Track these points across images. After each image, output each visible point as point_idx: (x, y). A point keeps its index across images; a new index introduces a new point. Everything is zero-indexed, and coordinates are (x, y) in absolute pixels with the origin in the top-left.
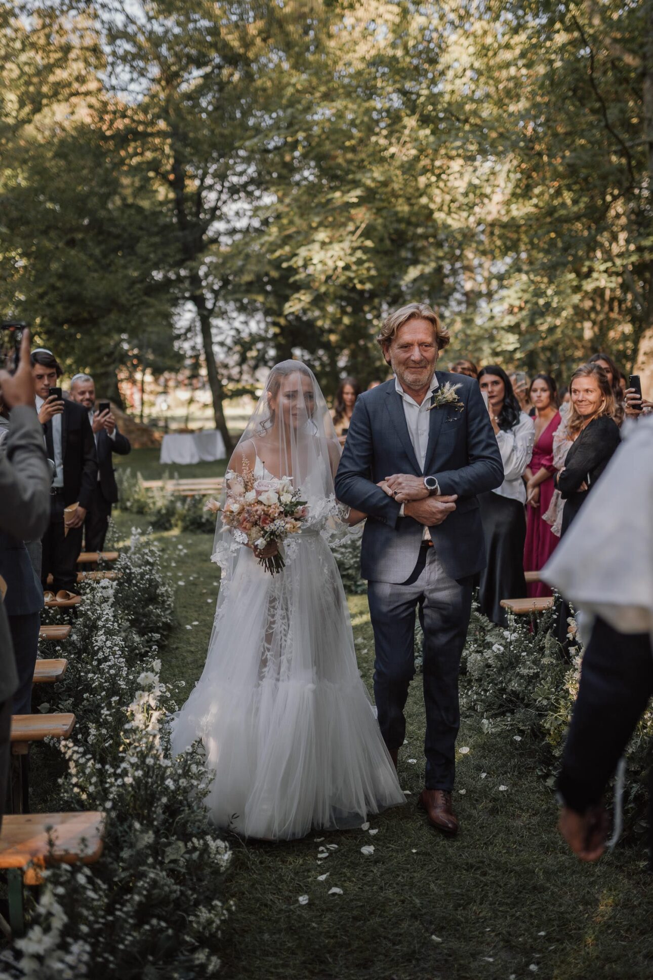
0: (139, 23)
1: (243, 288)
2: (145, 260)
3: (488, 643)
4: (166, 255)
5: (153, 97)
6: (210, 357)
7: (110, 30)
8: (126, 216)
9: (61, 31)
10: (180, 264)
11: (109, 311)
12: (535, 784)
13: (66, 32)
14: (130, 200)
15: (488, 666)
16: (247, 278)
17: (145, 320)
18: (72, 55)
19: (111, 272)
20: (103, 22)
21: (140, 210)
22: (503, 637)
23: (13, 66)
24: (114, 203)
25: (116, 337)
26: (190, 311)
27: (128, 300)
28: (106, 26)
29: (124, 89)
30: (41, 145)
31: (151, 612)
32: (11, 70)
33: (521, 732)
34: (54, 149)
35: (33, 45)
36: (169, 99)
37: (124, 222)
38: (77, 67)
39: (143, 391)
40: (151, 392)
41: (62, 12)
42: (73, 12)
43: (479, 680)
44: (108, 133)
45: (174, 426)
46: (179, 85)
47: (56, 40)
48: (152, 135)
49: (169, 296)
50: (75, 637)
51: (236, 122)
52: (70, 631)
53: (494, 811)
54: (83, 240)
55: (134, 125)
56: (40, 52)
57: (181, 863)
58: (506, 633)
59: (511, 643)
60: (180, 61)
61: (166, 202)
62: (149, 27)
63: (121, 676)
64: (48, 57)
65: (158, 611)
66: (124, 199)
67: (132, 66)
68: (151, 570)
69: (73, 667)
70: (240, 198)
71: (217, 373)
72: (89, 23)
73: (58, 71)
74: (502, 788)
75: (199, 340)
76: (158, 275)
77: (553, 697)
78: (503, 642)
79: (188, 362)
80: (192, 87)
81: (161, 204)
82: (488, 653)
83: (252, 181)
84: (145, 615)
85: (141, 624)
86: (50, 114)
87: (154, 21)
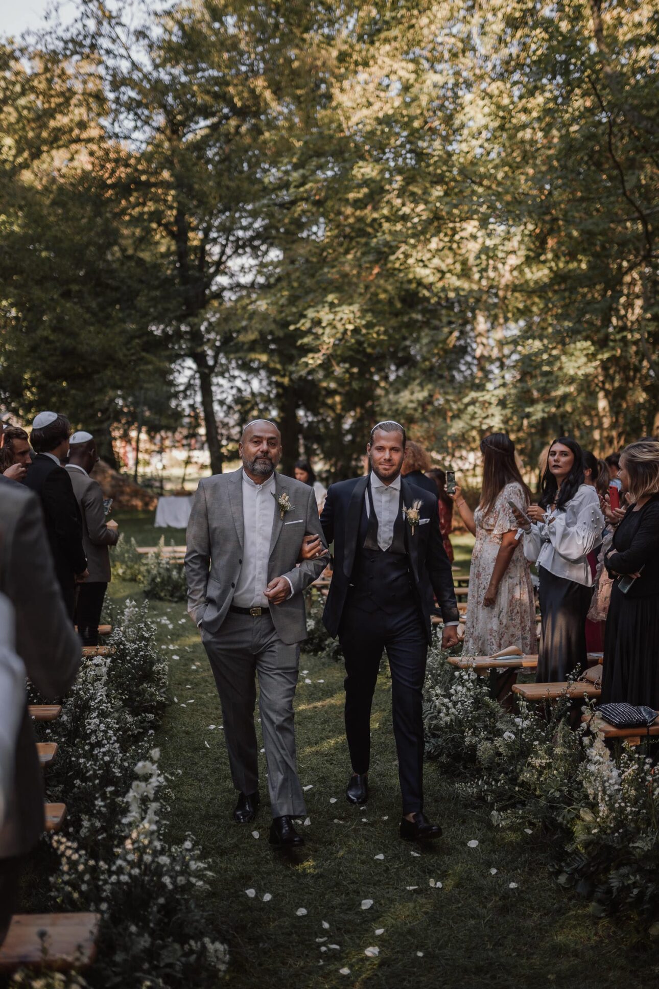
0: (145, 70)
1: (246, 347)
2: (145, 314)
3: (498, 730)
4: (166, 310)
5: (159, 146)
6: (210, 416)
7: (114, 76)
8: (125, 268)
9: (63, 75)
10: (181, 319)
11: (105, 367)
12: (546, 881)
13: (69, 78)
14: (130, 252)
15: (499, 754)
16: (252, 336)
17: (142, 376)
18: (74, 101)
19: (107, 326)
20: (107, 68)
21: (141, 262)
22: (514, 724)
23: (11, 109)
24: (113, 255)
25: (111, 393)
26: (190, 368)
27: (125, 356)
28: (111, 72)
29: (127, 137)
30: (37, 192)
31: (144, 690)
32: (9, 114)
33: (532, 825)
34: (51, 196)
35: (33, 89)
36: (174, 150)
37: (123, 275)
38: (79, 113)
39: (137, 450)
40: (146, 451)
41: (66, 56)
42: (76, 57)
43: (489, 769)
44: (109, 182)
45: (168, 486)
46: (184, 135)
47: (58, 85)
48: (155, 185)
49: (168, 353)
50: (65, 718)
51: (244, 176)
52: (60, 711)
53: (504, 910)
54: (80, 291)
55: (136, 174)
56: (41, 97)
57: (178, 968)
58: (518, 720)
59: (522, 731)
60: (187, 110)
61: (168, 254)
62: (155, 74)
63: (115, 763)
64: (49, 102)
65: (153, 690)
66: (123, 250)
67: (136, 114)
68: (146, 646)
69: (63, 751)
70: (245, 253)
71: (217, 433)
72: (92, 68)
73: (59, 116)
74: (513, 885)
75: (199, 398)
76: (157, 330)
77: (565, 789)
78: (514, 729)
79: (186, 420)
80: (198, 137)
81: (163, 256)
82: (498, 742)
83: (258, 236)
84: (139, 694)
85: (135, 704)
86: (49, 160)
87: (161, 69)
